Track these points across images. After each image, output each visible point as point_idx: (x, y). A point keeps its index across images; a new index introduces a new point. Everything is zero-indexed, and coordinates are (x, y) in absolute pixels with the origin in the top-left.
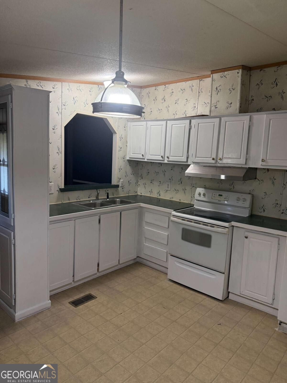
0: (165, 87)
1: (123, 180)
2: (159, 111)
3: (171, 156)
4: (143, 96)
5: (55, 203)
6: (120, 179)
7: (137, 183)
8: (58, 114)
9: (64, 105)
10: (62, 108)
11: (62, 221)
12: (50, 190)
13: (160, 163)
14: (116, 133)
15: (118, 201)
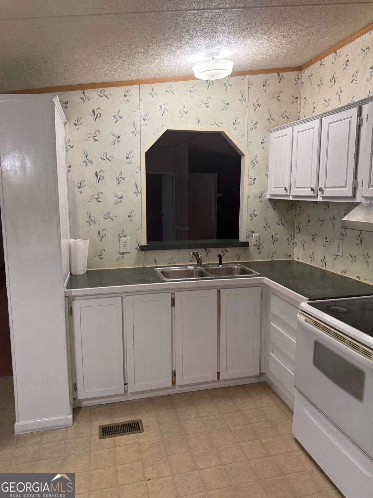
0: (336, 54)
1: (259, 234)
2: (326, 104)
3: (328, 187)
4: (303, 83)
5: (133, 266)
6: (253, 232)
7: (292, 239)
8: (135, 135)
9: (144, 120)
10: (141, 125)
11: (101, 296)
12: (124, 248)
13: (327, 202)
14: (245, 155)
15: (236, 270)
